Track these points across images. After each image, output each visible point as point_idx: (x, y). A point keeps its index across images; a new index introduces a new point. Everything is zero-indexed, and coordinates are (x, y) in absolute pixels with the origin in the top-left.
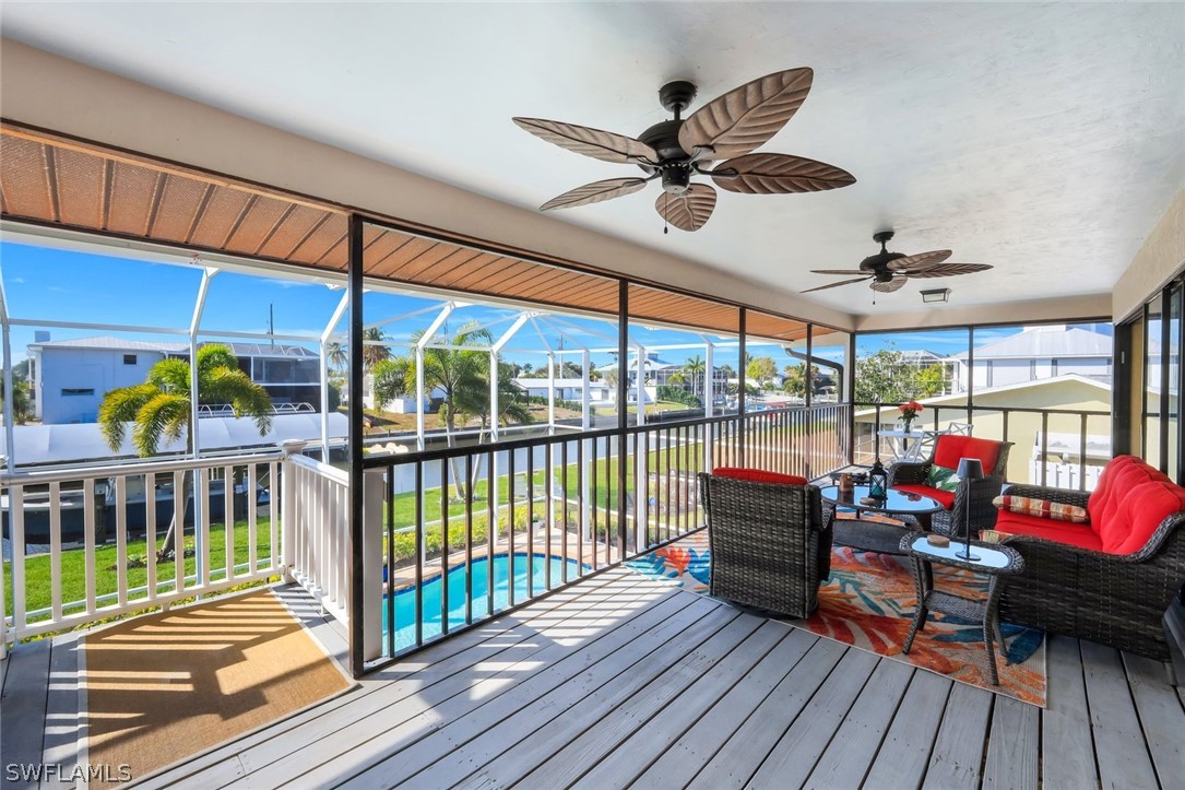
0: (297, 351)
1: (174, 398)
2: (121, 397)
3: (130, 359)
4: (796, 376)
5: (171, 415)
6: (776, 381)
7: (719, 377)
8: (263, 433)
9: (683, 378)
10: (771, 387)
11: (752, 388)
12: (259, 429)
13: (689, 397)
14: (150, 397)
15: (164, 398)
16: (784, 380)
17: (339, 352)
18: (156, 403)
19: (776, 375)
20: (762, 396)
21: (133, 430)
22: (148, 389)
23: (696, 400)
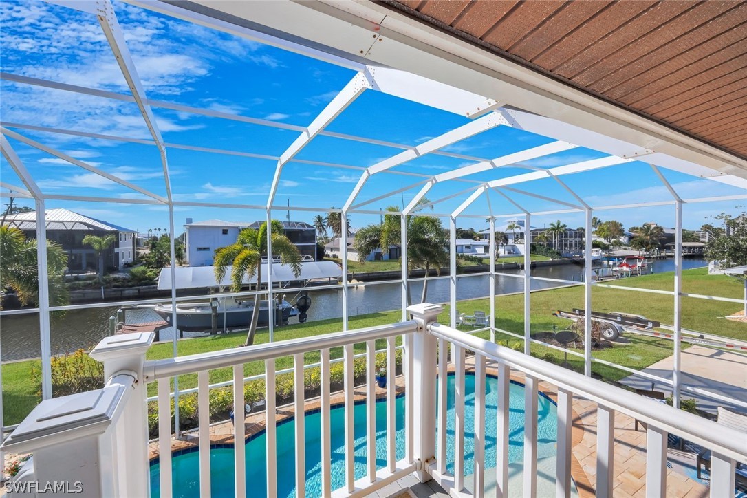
0: (302, 225)
1: (251, 253)
2: (224, 251)
3: (225, 232)
4: (642, 235)
5: (249, 263)
6: (623, 240)
7: (575, 237)
8: (296, 275)
9: (547, 238)
10: (619, 244)
11: (604, 244)
12: (294, 273)
13: (551, 251)
14: (239, 252)
15: (247, 252)
16: (631, 238)
17: (322, 226)
18: (242, 256)
19: (623, 235)
20: (611, 250)
21: (230, 270)
22: (239, 247)
23: (557, 253)
